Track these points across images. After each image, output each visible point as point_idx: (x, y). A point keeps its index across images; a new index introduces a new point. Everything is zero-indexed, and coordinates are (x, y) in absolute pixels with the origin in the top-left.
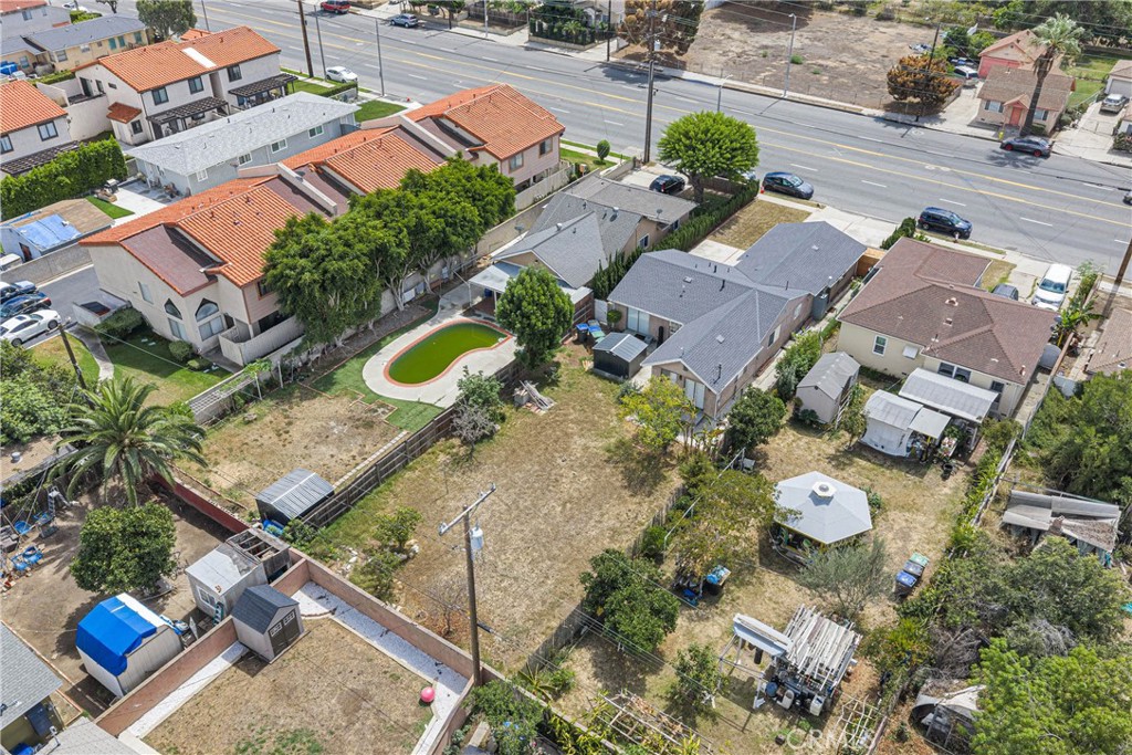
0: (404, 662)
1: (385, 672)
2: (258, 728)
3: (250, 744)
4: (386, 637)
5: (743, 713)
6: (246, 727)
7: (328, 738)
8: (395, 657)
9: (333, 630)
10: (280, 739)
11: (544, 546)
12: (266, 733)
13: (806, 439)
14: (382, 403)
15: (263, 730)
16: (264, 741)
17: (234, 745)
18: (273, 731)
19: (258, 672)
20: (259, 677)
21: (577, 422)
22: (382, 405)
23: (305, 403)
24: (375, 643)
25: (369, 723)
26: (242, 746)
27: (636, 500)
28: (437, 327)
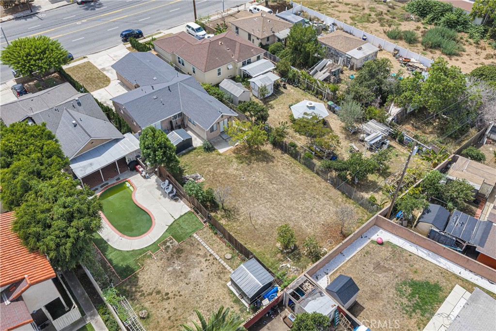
0: (359, 249)
1: (364, 256)
2: (395, 306)
3: (403, 309)
4: (344, 254)
6: (394, 311)
7: (399, 278)
8: (356, 252)
10: (400, 296)
11: (297, 194)
12: (398, 302)
14: (161, 242)
15: (396, 303)
16: (402, 303)
17: (404, 315)
18: (396, 299)
19: (361, 306)
20: (364, 306)
21: (217, 168)
22: (165, 243)
24: (348, 259)
25: (391, 263)
26: (405, 312)
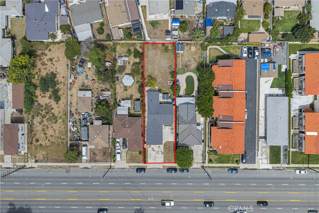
3: (160, 25)
5: (125, 55)
7: (155, 30)
9: (164, 39)
10: (158, 27)
11: (153, 61)
13: (137, 97)
14: (188, 71)
21: (163, 83)
23: (197, 65)
25: (153, 33)
27: (149, 74)
28: (195, 90)
